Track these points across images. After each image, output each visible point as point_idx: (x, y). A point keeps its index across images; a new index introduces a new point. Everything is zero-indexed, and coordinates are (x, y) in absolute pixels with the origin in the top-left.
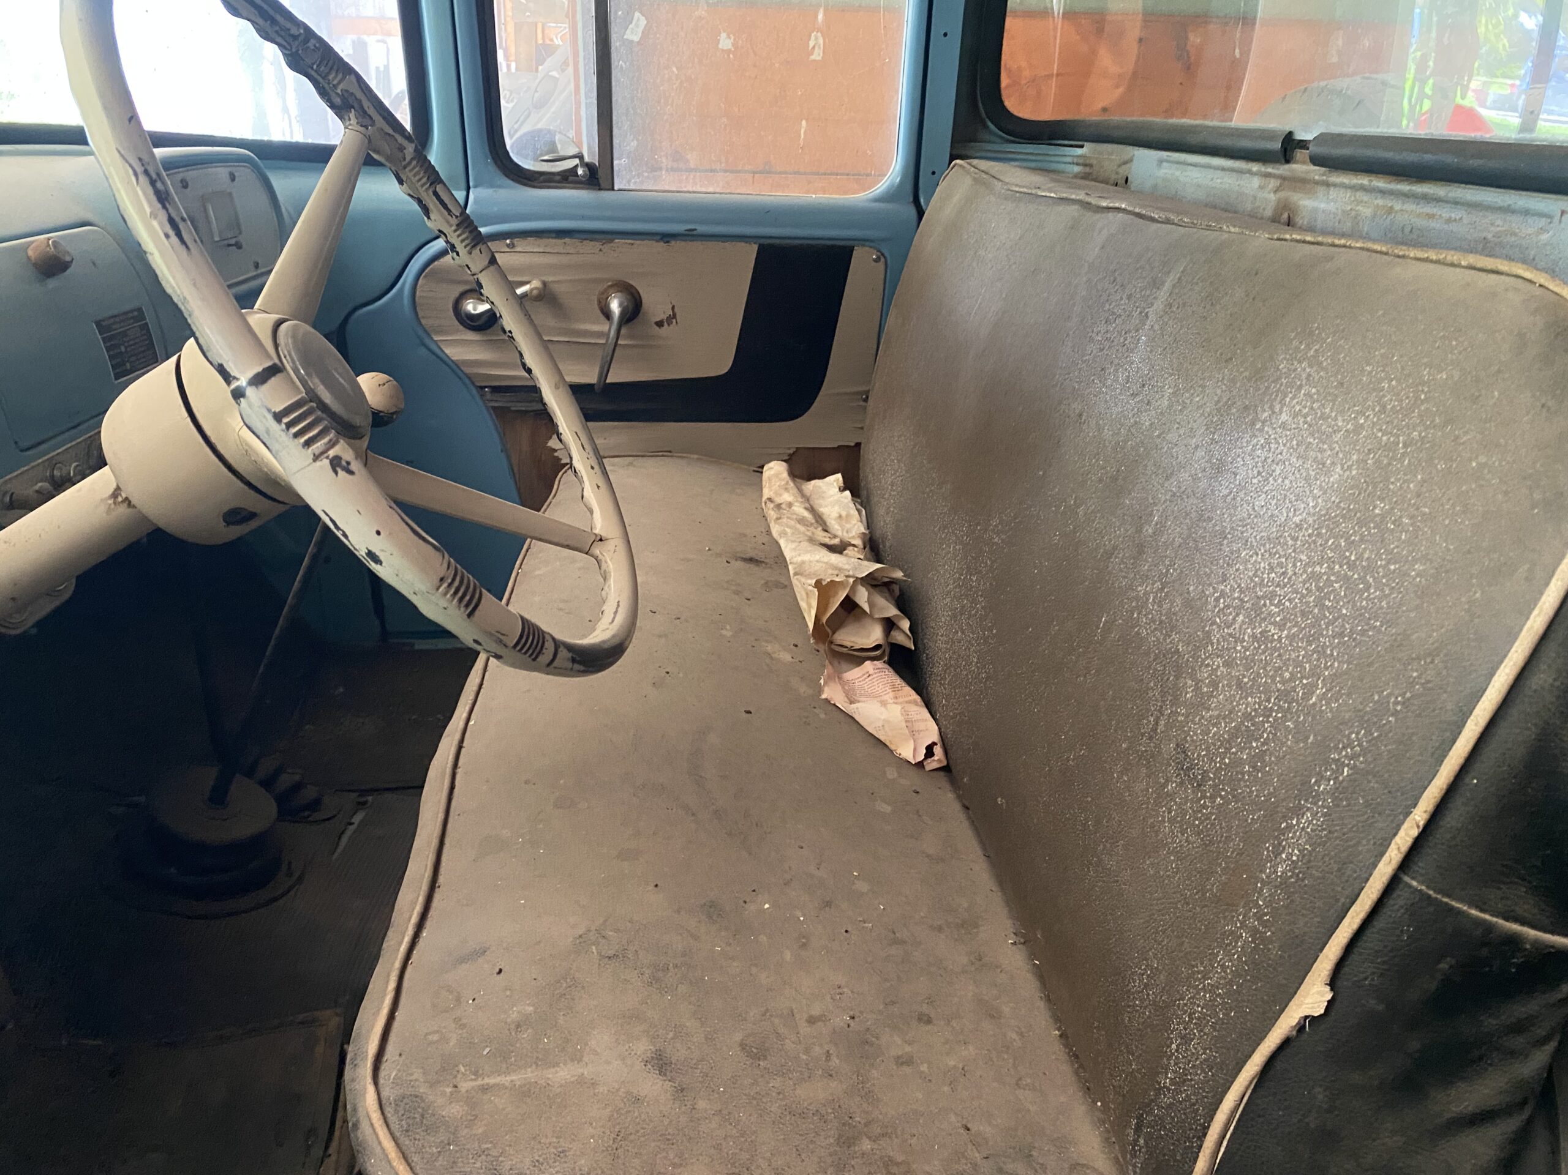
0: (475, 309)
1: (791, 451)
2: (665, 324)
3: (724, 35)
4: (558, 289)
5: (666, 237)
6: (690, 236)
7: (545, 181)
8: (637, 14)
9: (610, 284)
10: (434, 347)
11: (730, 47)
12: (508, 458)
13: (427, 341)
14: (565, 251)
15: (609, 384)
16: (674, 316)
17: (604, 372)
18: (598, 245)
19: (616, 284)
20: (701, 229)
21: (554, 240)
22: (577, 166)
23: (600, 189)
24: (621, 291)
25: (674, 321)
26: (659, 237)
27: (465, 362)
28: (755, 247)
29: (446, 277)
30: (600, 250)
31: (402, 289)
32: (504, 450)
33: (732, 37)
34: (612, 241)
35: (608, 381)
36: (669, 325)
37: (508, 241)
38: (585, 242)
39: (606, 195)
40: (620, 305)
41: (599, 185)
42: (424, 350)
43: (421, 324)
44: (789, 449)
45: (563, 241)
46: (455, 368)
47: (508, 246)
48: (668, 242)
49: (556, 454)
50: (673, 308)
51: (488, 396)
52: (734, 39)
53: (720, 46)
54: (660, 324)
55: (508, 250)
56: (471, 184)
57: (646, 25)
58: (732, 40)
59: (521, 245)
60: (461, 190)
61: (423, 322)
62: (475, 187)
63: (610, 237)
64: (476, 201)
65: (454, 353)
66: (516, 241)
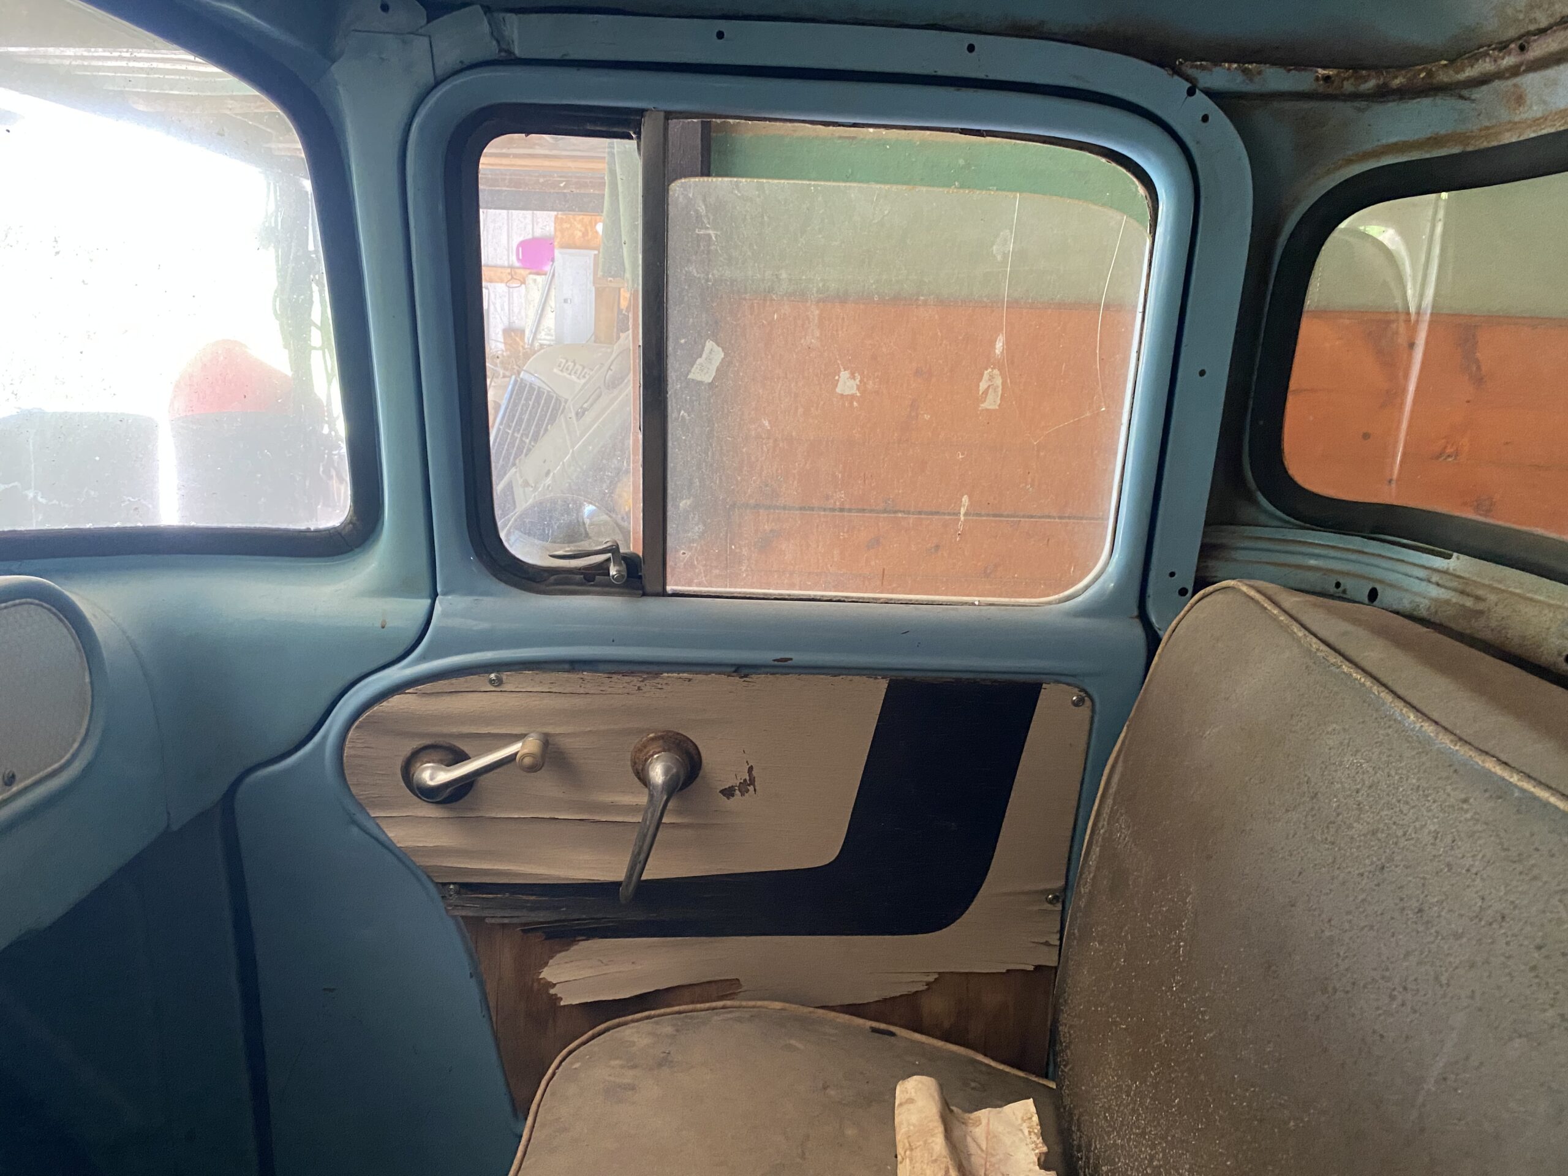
0: (432, 779)
1: (931, 979)
2: (737, 792)
3: (844, 375)
4: (569, 744)
5: (741, 670)
6: (782, 667)
7: (557, 583)
8: (710, 344)
9: (651, 735)
10: (370, 825)
11: (854, 391)
12: (481, 984)
13: (360, 817)
14: (582, 691)
15: (646, 881)
16: (752, 781)
17: (639, 861)
18: (635, 680)
19: (662, 737)
20: (798, 658)
21: (566, 675)
22: (608, 560)
23: (644, 594)
24: (669, 750)
25: (751, 788)
26: (733, 669)
27: (417, 850)
28: (883, 684)
29: (394, 727)
30: (639, 689)
31: (325, 738)
32: (476, 974)
33: (858, 378)
34: (657, 674)
35: (643, 878)
36: (742, 795)
37: (493, 676)
38: (615, 677)
39: (653, 606)
40: (667, 771)
41: (643, 588)
42: (355, 830)
43: (352, 796)
44: (928, 974)
45: (580, 676)
46: (401, 856)
47: (491, 681)
48: (746, 676)
49: (552, 991)
50: (751, 769)
51: (454, 899)
52: (860, 381)
53: (839, 390)
54: (728, 793)
55: (493, 689)
56: (439, 590)
57: (723, 359)
58: (857, 381)
59: (513, 681)
60: (422, 598)
61: (354, 790)
62: (445, 594)
63: (656, 668)
64: (445, 614)
65: (400, 836)
66: (504, 676)
